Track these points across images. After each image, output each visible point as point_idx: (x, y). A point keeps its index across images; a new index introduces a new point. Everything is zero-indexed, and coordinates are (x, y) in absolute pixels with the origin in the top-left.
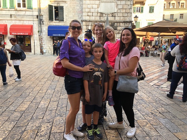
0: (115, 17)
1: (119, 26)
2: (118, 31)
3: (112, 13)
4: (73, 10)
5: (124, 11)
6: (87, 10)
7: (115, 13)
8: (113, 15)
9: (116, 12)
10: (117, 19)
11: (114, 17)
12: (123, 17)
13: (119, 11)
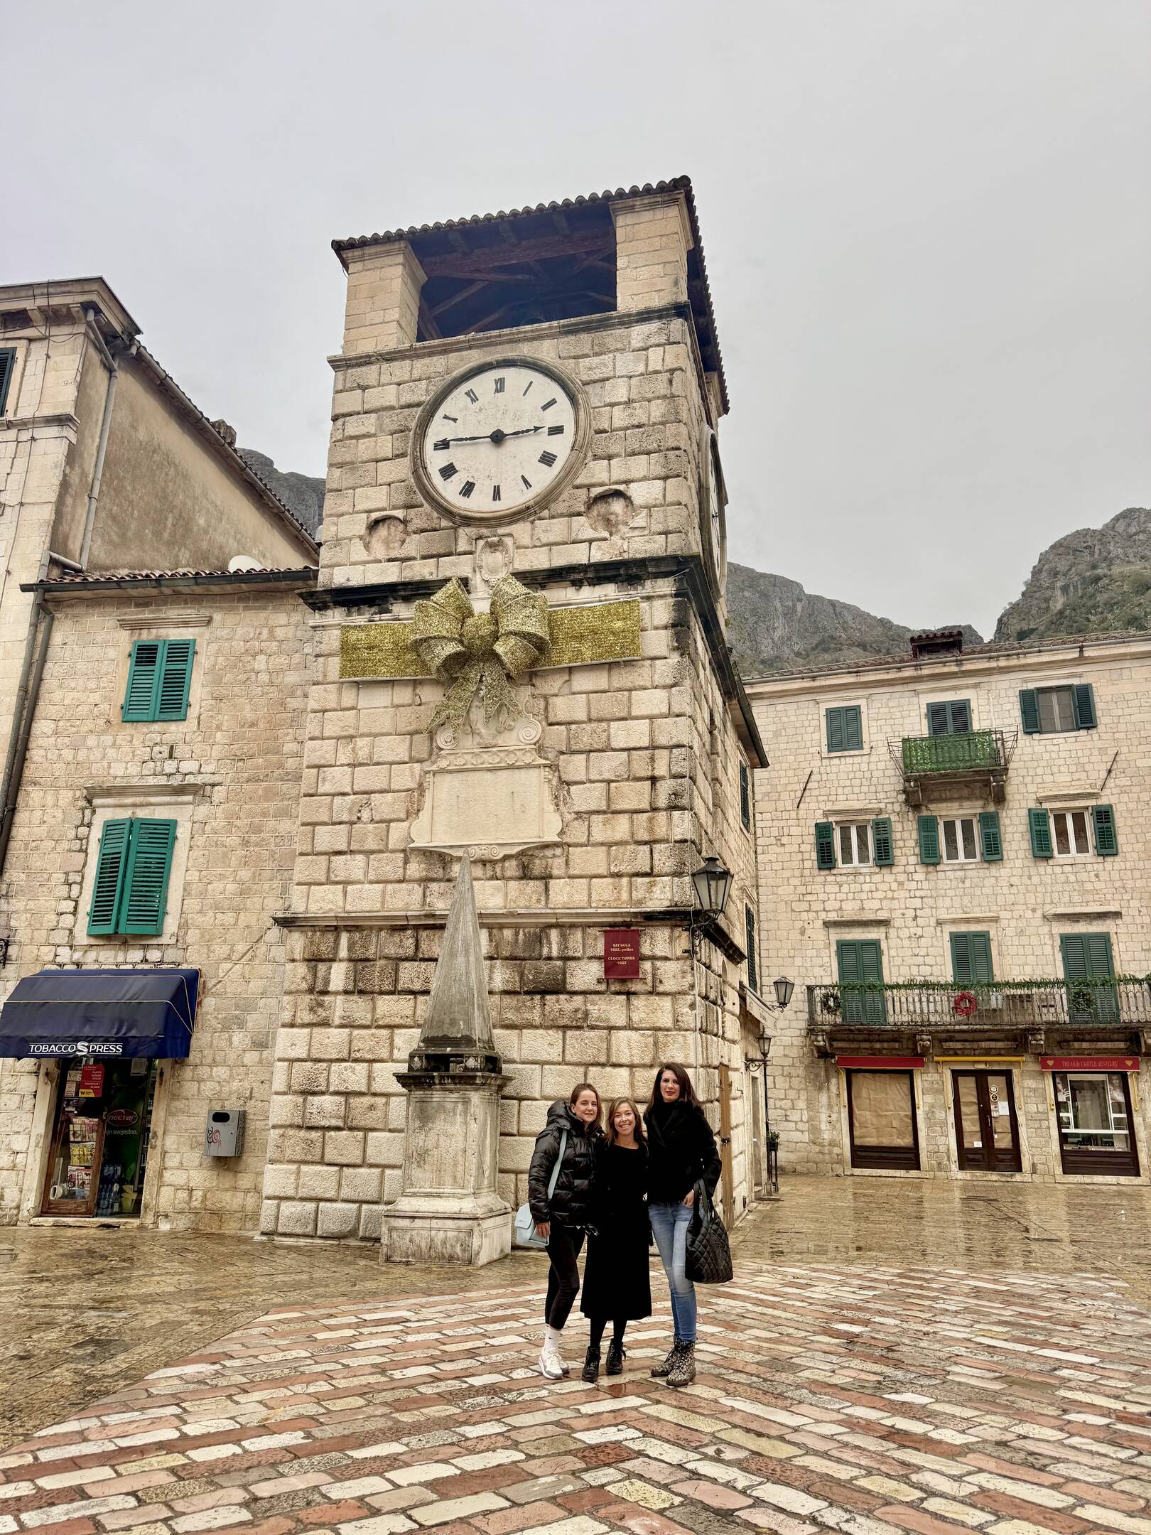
0: (546, 878)
1: (583, 958)
2: (578, 1000)
3: (522, 853)
4: (247, 843)
5: (621, 827)
6: (326, 837)
7: (549, 853)
8: (524, 867)
9: (552, 837)
10: (566, 896)
11: (540, 884)
12: (618, 875)
13: (577, 833)
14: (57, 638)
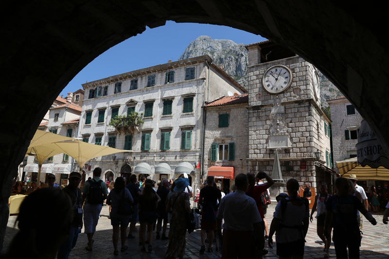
0: (289, 153)
1: (296, 166)
2: (295, 172)
3: (285, 149)
4: (240, 147)
5: (302, 145)
6: (254, 146)
7: (290, 149)
8: (286, 151)
9: (290, 146)
10: (293, 156)
12: (302, 152)
13: (294, 146)
14: (207, 115)
